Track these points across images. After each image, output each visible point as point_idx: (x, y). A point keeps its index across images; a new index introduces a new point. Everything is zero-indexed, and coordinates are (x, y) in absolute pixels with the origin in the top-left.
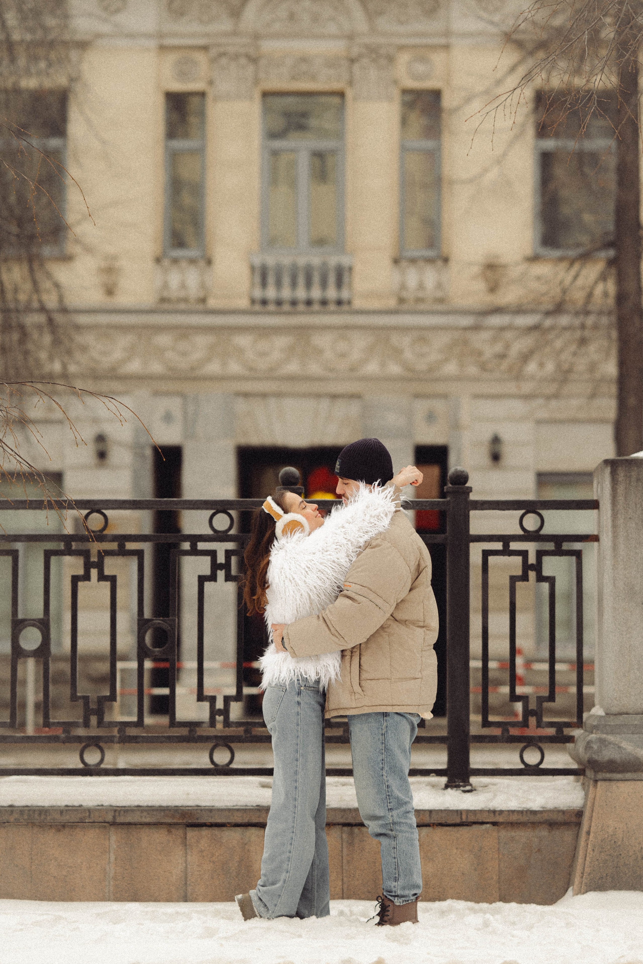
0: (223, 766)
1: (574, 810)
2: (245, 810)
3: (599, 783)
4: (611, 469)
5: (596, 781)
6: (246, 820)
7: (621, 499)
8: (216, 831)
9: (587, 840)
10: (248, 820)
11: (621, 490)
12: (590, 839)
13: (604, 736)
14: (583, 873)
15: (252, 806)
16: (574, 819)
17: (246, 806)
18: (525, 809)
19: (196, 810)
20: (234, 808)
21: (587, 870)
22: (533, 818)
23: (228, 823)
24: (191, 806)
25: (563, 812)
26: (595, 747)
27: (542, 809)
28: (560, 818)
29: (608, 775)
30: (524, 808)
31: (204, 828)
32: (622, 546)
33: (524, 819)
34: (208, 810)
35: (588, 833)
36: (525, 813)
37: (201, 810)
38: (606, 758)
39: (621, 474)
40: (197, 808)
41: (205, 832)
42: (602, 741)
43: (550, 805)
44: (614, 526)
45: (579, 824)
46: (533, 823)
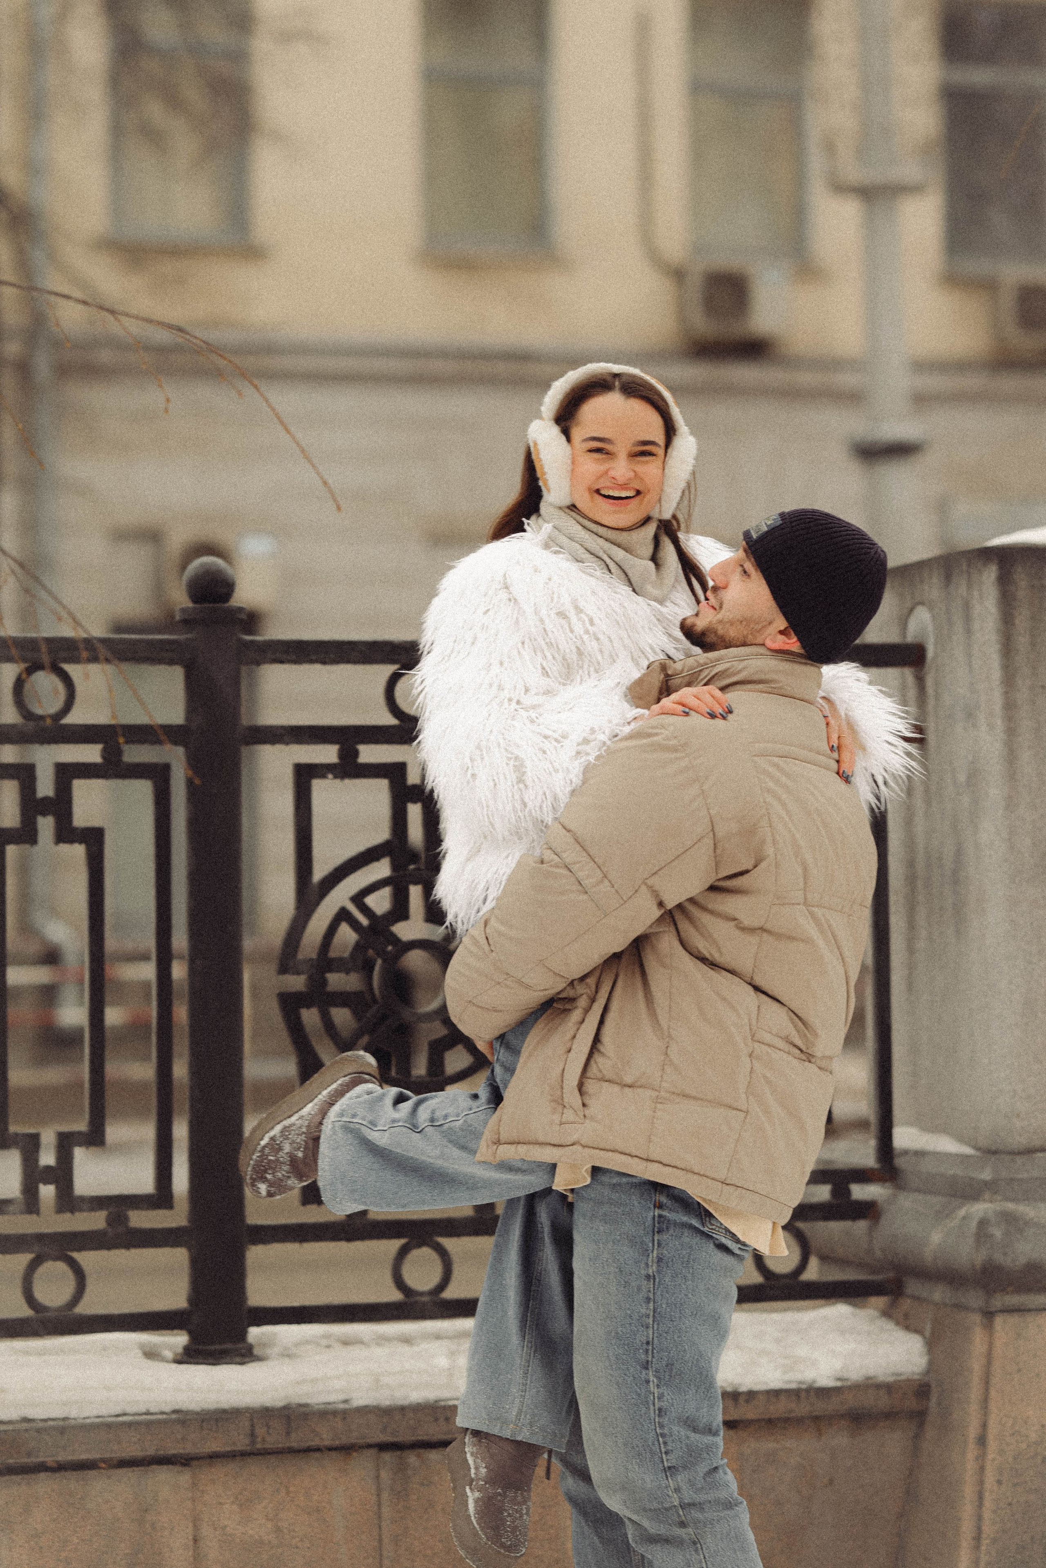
0: (59, 1309)
1: (908, 1380)
2: (149, 1424)
3: (999, 1320)
4: (1001, 568)
5: (989, 1315)
6: (151, 1452)
7: (1022, 641)
8: (72, 1482)
9: (981, 1457)
10: (157, 1450)
11: (1022, 621)
12: (990, 1456)
13: (1010, 1206)
14: (978, 1538)
15: (162, 1413)
16: (911, 1403)
17: (148, 1413)
18: (804, 1386)
19: (26, 1430)
20: (121, 1419)
21: (988, 1529)
22: (821, 1407)
23: (103, 1460)
24: (10, 1422)
25: (888, 1388)
26: (997, 1233)
27: (839, 1384)
28: (883, 1402)
29: (1015, 1300)
30: (800, 1383)
31: (42, 1475)
32: (1025, 756)
33: (802, 1409)
34: (54, 1428)
35: (982, 1441)
36: (803, 1395)
37: (38, 1431)
38: (1022, 1260)
39: (1022, 580)
40: (25, 1425)
41: (44, 1484)
42: (1009, 1219)
43: (855, 1375)
44: (1010, 706)
45: (919, 1417)
46: (816, 1419)
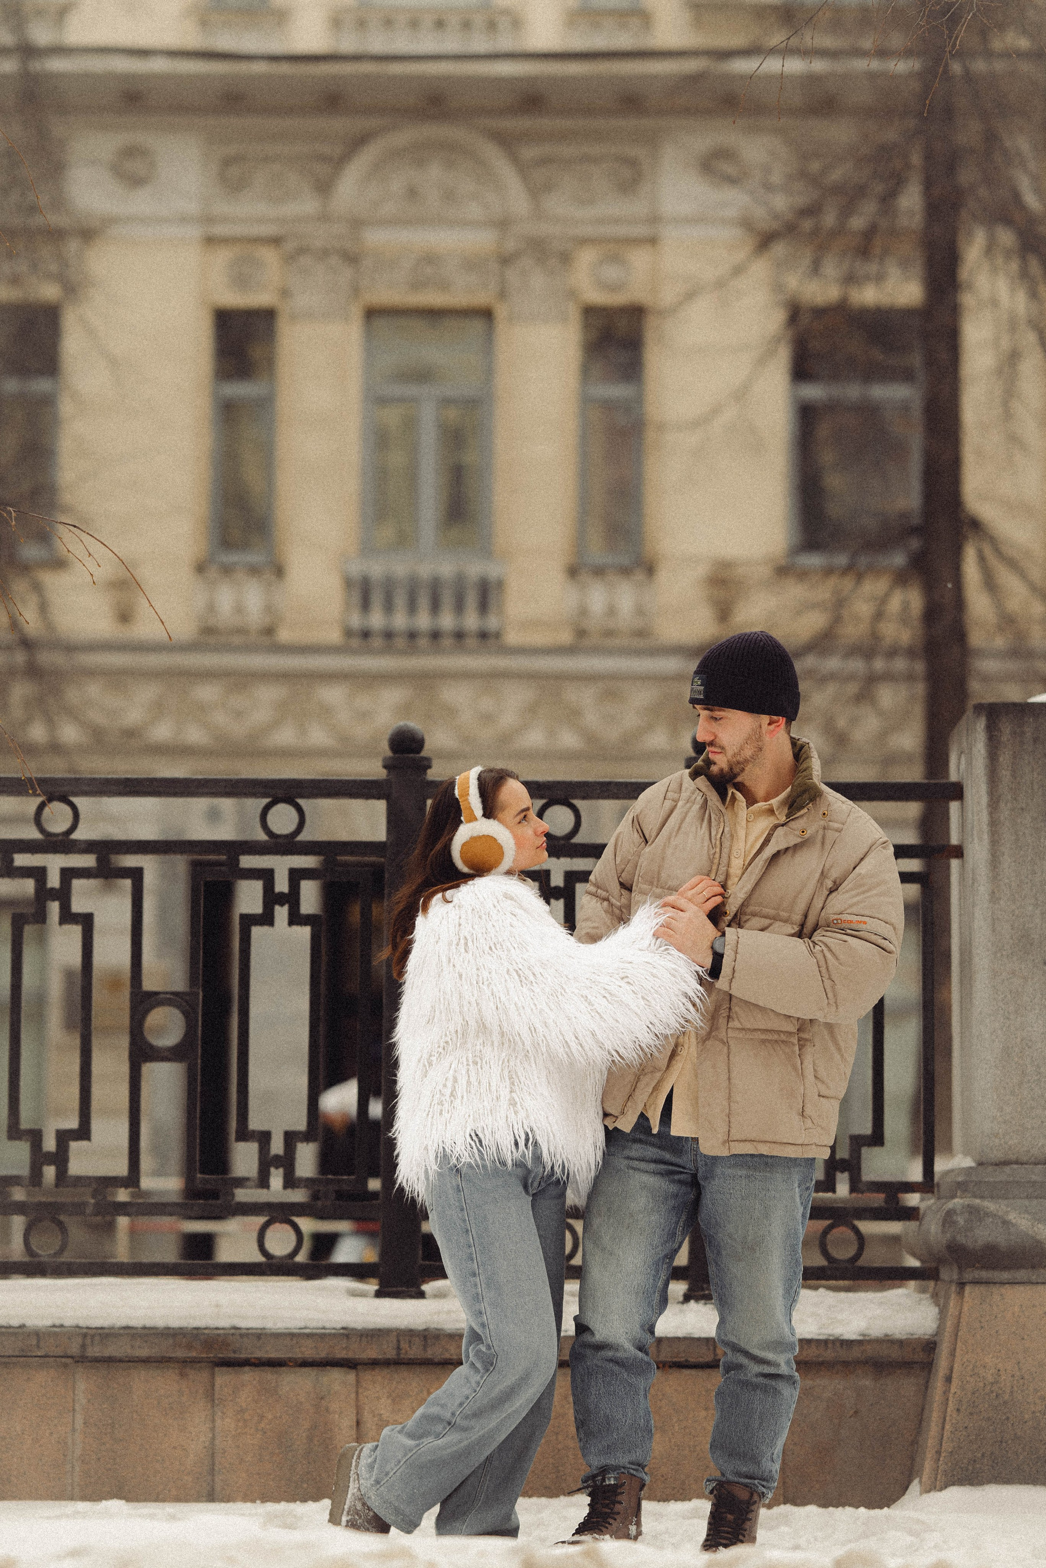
0: (281, 1258)
1: (919, 1338)
2: (322, 1336)
3: (968, 1289)
4: (988, 720)
5: (962, 1285)
6: (323, 1354)
7: (1005, 774)
8: (269, 1375)
9: (946, 1392)
10: (328, 1354)
11: (1005, 758)
12: (953, 1390)
13: (977, 1201)
14: (939, 1453)
15: (334, 1329)
16: (920, 1356)
17: (324, 1328)
18: (831, 1338)
19: (233, 1334)
20: (302, 1331)
21: (947, 1446)
22: (844, 1354)
23: (290, 1359)
24: (223, 1329)
25: (901, 1343)
26: (961, 1220)
27: (861, 1338)
28: (895, 1354)
29: (984, 1274)
30: (830, 1335)
31: (247, 1369)
32: (1006, 861)
33: (829, 1355)
34: (252, 1334)
35: (949, 1379)
36: (830, 1345)
37: (241, 1336)
38: (980, 1243)
39: (1006, 729)
40: (233, 1331)
41: (248, 1375)
42: (972, 1210)
43: (877, 1330)
44: (994, 824)
45: (928, 1366)
46: (846, 1364)
